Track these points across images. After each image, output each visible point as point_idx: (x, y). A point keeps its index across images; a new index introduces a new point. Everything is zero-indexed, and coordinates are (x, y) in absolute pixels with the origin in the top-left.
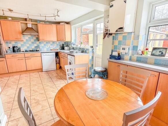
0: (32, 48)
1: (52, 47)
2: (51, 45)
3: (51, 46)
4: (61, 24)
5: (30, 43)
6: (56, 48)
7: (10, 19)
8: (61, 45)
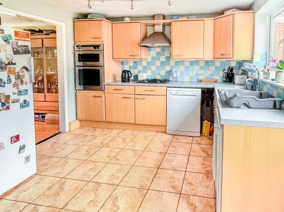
0: (160, 74)
1: (203, 75)
2: (202, 68)
3: (200, 72)
4: (226, 13)
5: (158, 63)
6: (212, 77)
7: (127, 19)
8: (226, 71)
